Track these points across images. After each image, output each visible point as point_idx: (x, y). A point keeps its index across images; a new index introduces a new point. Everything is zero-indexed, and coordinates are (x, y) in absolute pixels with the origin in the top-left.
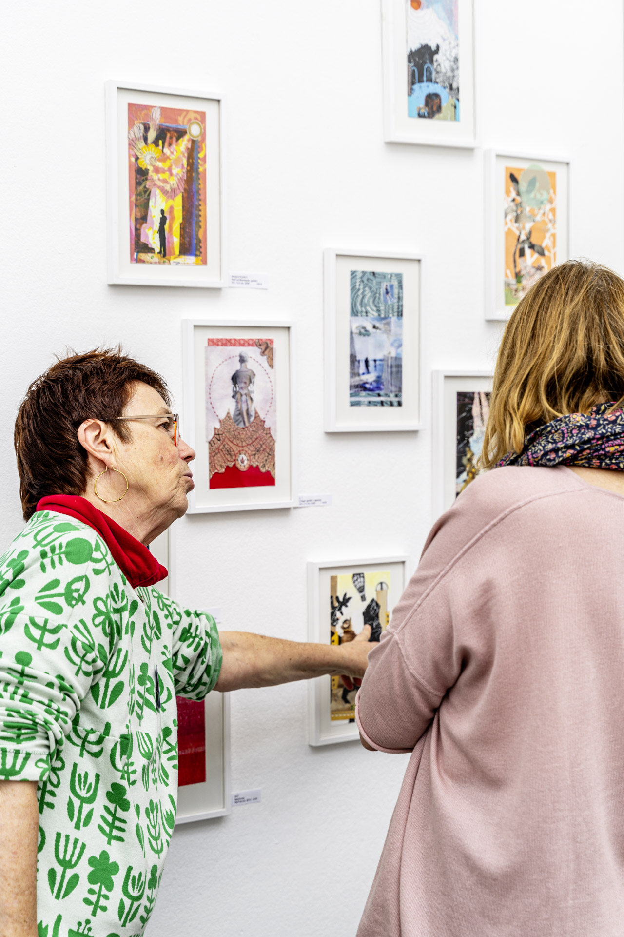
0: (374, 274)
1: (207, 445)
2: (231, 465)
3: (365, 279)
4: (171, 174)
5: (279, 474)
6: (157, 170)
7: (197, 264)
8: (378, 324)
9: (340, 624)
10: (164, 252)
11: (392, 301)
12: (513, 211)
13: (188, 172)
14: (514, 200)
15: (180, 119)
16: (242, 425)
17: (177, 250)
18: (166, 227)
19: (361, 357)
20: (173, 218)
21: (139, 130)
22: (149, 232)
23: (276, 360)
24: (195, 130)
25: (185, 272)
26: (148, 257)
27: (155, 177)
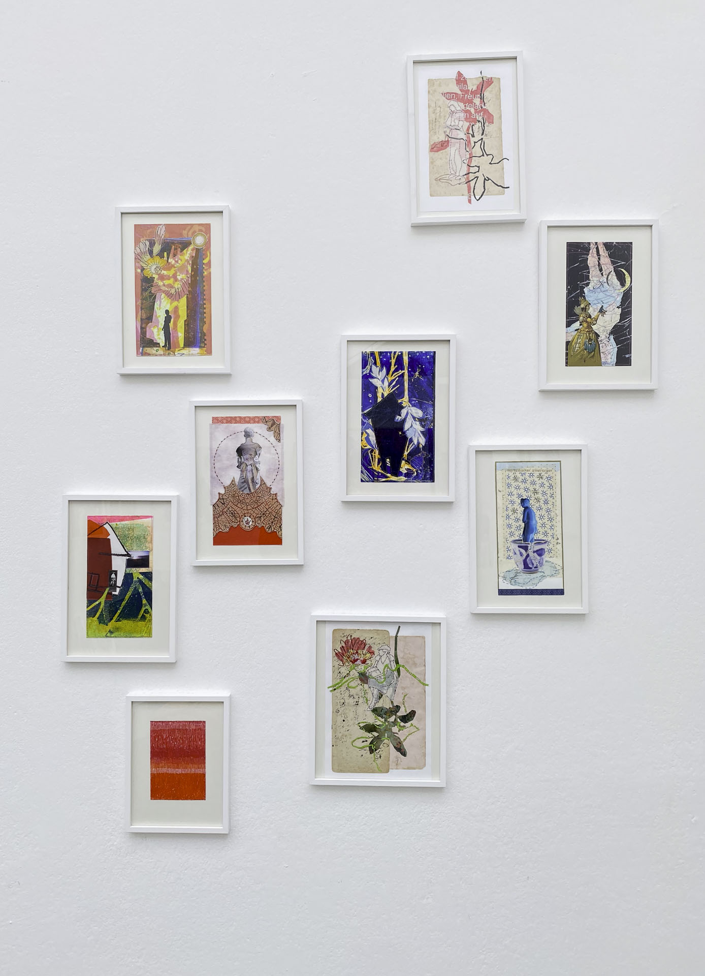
1: (211, 508)
2: (235, 525)
4: (176, 280)
5: (285, 534)
6: (162, 278)
7: (202, 355)
10: (169, 345)
13: (192, 276)
15: (185, 232)
16: (247, 491)
17: (182, 343)
18: (171, 325)
20: (177, 317)
21: (144, 246)
22: (155, 330)
23: (286, 434)
24: (199, 240)
25: (190, 362)
26: (153, 350)
27: (160, 283)
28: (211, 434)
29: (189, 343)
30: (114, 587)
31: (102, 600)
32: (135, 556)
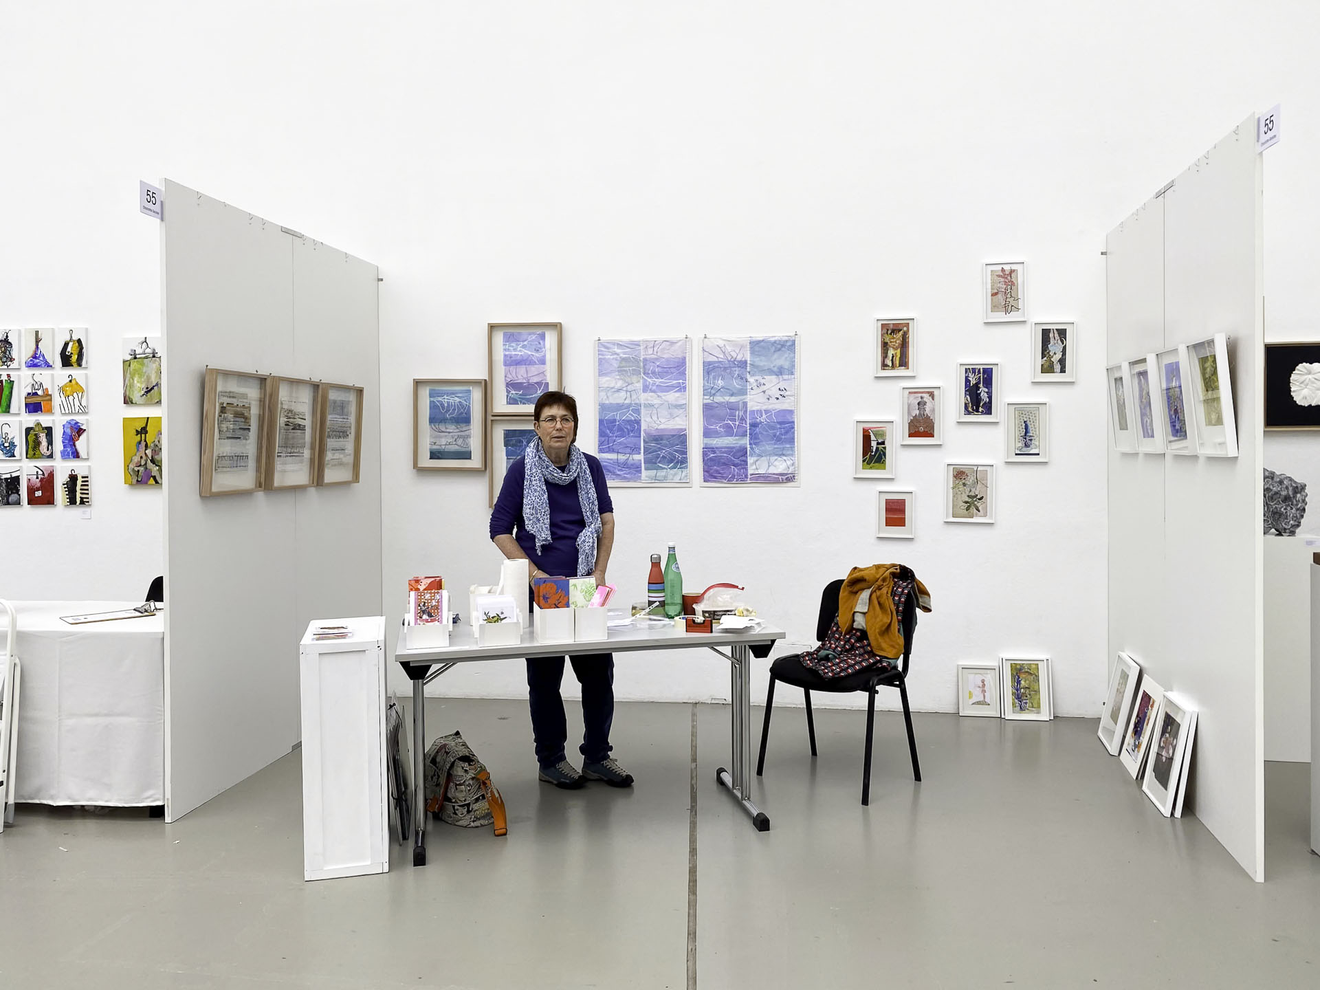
1: (908, 424)
2: (917, 430)
4: (896, 343)
5: (936, 433)
6: (891, 342)
10: (893, 367)
13: (902, 341)
16: (921, 418)
17: (898, 365)
18: (894, 359)
20: (896, 356)
21: (885, 331)
22: (888, 361)
23: (936, 398)
25: (901, 372)
26: (887, 368)
27: (890, 344)
28: (908, 398)
30: (872, 452)
32: (880, 441)
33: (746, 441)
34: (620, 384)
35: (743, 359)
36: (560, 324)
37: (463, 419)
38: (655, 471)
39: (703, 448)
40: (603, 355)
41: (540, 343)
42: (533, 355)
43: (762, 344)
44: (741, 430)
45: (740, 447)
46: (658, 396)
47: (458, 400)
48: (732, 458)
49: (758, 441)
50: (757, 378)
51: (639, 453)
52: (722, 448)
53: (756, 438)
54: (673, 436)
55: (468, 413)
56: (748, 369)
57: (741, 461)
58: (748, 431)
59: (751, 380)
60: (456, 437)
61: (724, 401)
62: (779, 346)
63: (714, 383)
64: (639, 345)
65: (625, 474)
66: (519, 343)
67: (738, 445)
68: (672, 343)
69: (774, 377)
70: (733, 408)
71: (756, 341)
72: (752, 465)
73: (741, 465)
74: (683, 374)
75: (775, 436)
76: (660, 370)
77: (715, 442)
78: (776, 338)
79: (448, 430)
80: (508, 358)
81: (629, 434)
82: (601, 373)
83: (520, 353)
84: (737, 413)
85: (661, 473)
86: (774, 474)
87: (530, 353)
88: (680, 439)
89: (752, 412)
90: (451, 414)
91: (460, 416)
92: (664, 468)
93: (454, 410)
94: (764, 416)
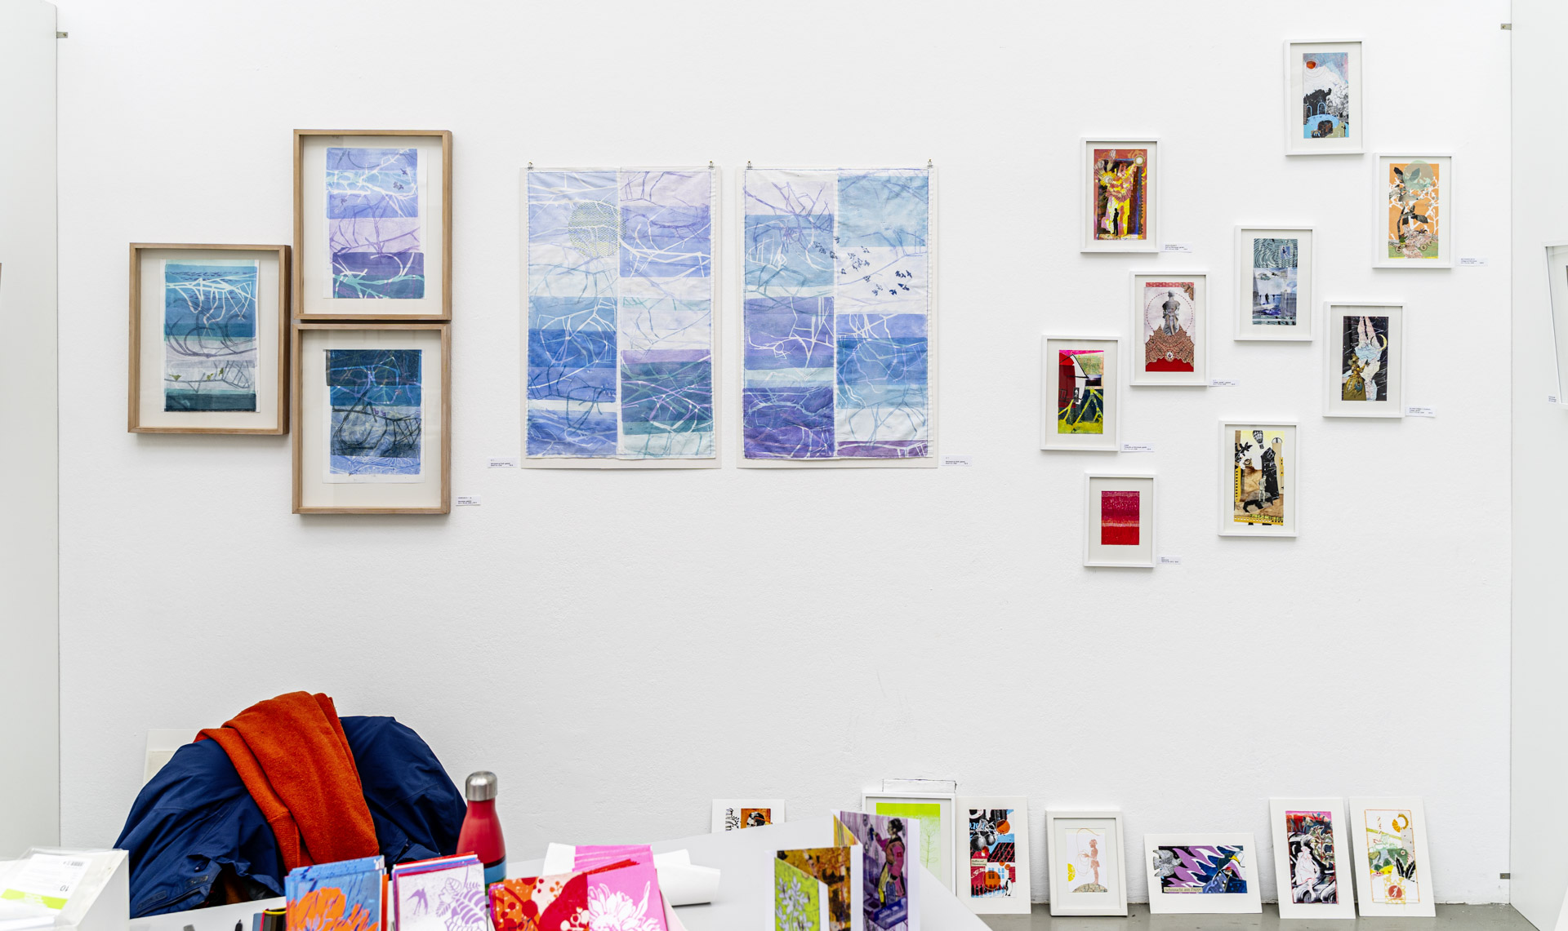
0: (1273, 240)
1: (1145, 346)
2: (1161, 358)
3: (1266, 244)
4: (1122, 188)
5: (1196, 365)
7: (1139, 239)
8: (1276, 273)
9: (1243, 461)
10: (1117, 232)
11: (1288, 257)
12: (1397, 193)
13: (1134, 185)
14: (1398, 186)
15: (1129, 155)
16: (1169, 334)
17: (1126, 231)
18: (1119, 218)
19: (1262, 293)
20: (1123, 213)
21: (1101, 164)
22: (1107, 222)
23: (1196, 296)
24: (1139, 161)
25: (1130, 243)
26: (1106, 236)
27: (1112, 190)
28: (1145, 294)
29: (1131, 231)
30: (1077, 399)
31: (1069, 408)
32: (1092, 378)
33: (830, 377)
34: (573, 258)
35: (826, 213)
36: (449, 134)
37: (239, 328)
38: (646, 436)
39: (744, 390)
40: (536, 198)
41: (405, 173)
42: (391, 197)
43: (864, 182)
44: (820, 355)
45: (818, 388)
46: (653, 284)
47: (227, 287)
48: (804, 411)
49: (853, 376)
50: (852, 250)
51: (613, 400)
52: (782, 390)
53: (851, 372)
54: (683, 364)
55: (250, 317)
56: (836, 233)
57: (821, 416)
58: (835, 355)
59: (841, 253)
60: (222, 365)
61: (785, 295)
62: (897, 189)
63: (768, 260)
64: (613, 180)
65: (583, 441)
66: (361, 171)
67: (815, 385)
68: (683, 177)
69: (886, 250)
70: (804, 309)
71: (851, 178)
72: (842, 425)
73: (820, 424)
74: (704, 239)
75: (888, 366)
76: (656, 230)
77: (767, 379)
78: (891, 173)
79: (206, 351)
80: (337, 202)
81: (590, 361)
82: (534, 236)
83: (363, 193)
84: (814, 319)
85: (658, 441)
86: (886, 443)
87: (384, 192)
88: (699, 370)
89: (844, 318)
90: (212, 317)
91: (233, 321)
92: (663, 431)
93: (220, 307)
94: (868, 326)
